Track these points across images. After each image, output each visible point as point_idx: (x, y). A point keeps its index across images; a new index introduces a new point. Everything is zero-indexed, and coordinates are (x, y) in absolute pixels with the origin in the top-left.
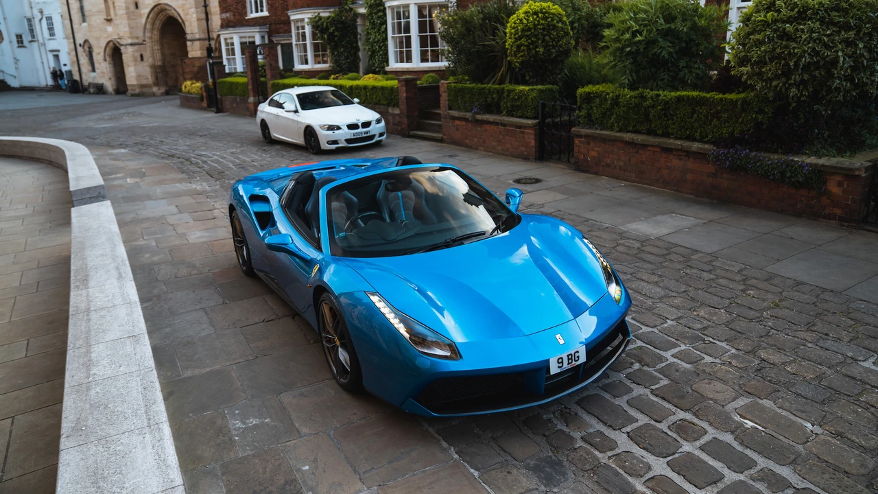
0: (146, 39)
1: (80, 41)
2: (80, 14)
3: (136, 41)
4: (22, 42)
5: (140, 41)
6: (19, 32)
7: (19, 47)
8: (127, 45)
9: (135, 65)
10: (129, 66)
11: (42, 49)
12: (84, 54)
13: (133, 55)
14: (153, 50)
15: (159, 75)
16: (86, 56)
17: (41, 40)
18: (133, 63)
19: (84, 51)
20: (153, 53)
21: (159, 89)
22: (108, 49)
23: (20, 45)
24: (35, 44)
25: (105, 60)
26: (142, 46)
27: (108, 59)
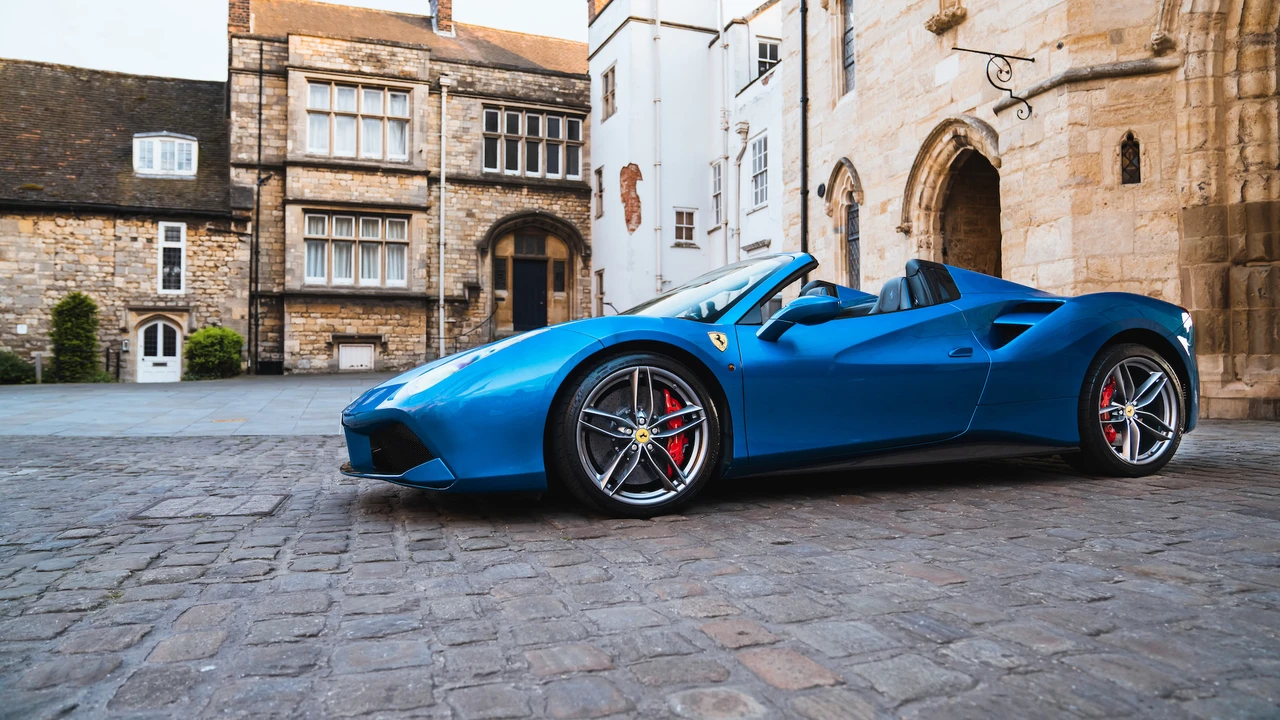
0: (1180, 36)
1: (820, 175)
2: (838, 63)
3: (1104, 57)
4: (690, 231)
5: (1136, 56)
6: (685, 205)
7: (678, 245)
8: (1034, 94)
9: (1079, 210)
10: (1030, 222)
11: (732, 243)
12: (829, 223)
13: (1076, 152)
14: (1222, 105)
15: (1239, 275)
16: (836, 230)
17: (732, 225)
18: (1065, 201)
19: (830, 213)
20: (1221, 124)
21: (1231, 375)
22: (923, 176)
23: (683, 241)
24: (719, 235)
25: (907, 232)
26: (1144, 82)
27: (919, 224)
